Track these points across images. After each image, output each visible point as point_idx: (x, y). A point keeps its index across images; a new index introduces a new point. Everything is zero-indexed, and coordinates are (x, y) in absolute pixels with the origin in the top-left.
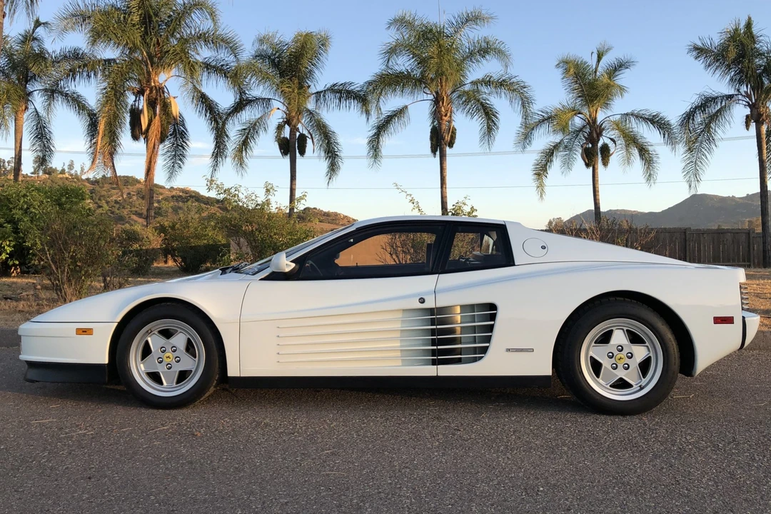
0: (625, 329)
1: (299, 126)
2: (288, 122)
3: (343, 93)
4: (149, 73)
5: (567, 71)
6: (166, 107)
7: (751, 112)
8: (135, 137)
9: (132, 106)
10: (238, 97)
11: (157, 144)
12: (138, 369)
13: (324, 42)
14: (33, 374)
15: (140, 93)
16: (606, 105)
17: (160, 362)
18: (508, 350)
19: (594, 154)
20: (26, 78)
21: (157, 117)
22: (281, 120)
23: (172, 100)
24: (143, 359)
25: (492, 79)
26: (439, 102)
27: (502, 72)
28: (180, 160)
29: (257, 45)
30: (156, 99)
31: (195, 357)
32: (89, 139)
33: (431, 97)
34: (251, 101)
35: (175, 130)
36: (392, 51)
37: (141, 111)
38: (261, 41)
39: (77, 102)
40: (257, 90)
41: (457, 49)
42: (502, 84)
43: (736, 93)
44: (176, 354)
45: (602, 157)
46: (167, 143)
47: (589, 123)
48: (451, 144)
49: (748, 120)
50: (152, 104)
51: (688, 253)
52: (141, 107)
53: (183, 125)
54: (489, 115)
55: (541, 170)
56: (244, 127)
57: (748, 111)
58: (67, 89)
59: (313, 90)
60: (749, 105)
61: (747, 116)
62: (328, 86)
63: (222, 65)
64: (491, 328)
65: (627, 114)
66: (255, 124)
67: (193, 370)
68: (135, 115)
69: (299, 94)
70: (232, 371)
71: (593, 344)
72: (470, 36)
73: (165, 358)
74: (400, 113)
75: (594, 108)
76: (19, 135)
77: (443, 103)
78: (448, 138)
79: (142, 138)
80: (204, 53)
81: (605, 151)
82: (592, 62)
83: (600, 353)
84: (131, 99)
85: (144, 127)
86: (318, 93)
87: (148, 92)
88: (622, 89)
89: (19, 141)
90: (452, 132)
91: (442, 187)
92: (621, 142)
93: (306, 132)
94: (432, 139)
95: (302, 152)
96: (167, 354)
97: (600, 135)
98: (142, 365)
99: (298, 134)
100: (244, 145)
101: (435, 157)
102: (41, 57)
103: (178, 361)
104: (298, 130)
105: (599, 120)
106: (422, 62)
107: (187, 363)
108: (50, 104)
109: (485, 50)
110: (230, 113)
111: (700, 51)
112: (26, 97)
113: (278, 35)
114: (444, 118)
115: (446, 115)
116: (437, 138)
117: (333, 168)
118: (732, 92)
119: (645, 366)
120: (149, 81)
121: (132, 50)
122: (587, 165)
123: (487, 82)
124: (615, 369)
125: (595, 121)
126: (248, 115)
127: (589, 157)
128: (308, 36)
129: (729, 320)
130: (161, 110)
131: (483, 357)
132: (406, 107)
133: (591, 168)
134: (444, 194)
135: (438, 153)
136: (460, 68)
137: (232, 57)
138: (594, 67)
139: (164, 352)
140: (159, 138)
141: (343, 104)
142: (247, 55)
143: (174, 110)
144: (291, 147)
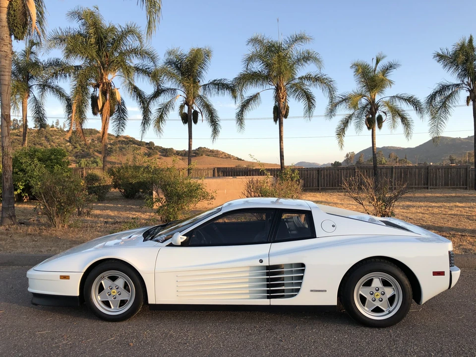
0: (380, 278)
1: (194, 105)
2: (187, 103)
3: (220, 85)
4: (102, 75)
5: (357, 71)
6: (113, 94)
7: (470, 94)
8: (95, 113)
9: (92, 94)
10: (156, 88)
11: (108, 118)
12: (97, 300)
13: (208, 54)
14: (36, 300)
15: (97, 86)
16: (381, 91)
17: (109, 295)
18: (312, 291)
19: (373, 121)
20: (28, 78)
21: (108, 101)
22: (182, 103)
23: (116, 91)
24: (99, 293)
25: (311, 76)
26: (278, 91)
27: (317, 72)
28: (123, 126)
29: (167, 56)
30: (106, 90)
31: (129, 292)
32: (67, 114)
33: (274, 87)
34: (164, 90)
35: (119, 108)
36: (250, 59)
37: (98, 98)
38: (170, 53)
39: (59, 92)
40: (168, 84)
41: (290, 57)
42: (317, 79)
43: (461, 83)
44: (118, 290)
45: (378, 123)
46: (114, 116)
47: (370, 102)
48: (286, 117)
49: (468, 99)
50: (104, 93)
51: (429, 181)
52: (97, 95)
53: (124, 105)
54: (309, 99)
55: (341, 132)
56: (160, 107)
57: (468, 94)
58: (52, 84)
59: (202, 83)
60: (469, 90)
61: (468, 97)
62: (211, 81)
63: (146, 69)
64: (301, 278)
65: (394, 97)
66: (167, 105)
67: (129, 300)
68: (94, 100)
69: (194, 87)
70: (151, 301)
71: (361, 287)
72: (298, 49)
73: (112, 293)
74: (255, 97)
75: (374, 93)
76: (25, 112)
77: (281, 91)
78: (284, 113)
79: (99, 114)
80: (135, 61)
81: (380, 120)
82: (372, 65)
83: (365, 292)
84: (91, 90)
85: (100, 107)
86: (205, 85)
87: (101, 86)
88: (391, 82)
89: (25, 116)
90: (287, 109)
91: (280, 142)
92: (389, 115)
93: (198, 110)
94: (274, 113)
95: (196, 122)
96: (113, 291)
97: (377, 109)
98: (99, 297)
99: (193, 110)
100: (161, 119)
101: (276, 124)
102: (36, 65)
103: (120, 294)
104: (192, 108)
105: (376, 101)
106: (268, 65)
107: (125, 296)
108: (43, 94)
109: (307, 58)
110: (152, 98)
111: (441, 57)
112: (28, 89)
113: (180, 50)
114: (281, 100)
115: (283, 98)
116: (278, 112)
117: (215, 131)
118: (459, 82)
119: (391, 300)
120: (102, 79)
121: (92, 60)
122: (369, 128)
123: (308, 78)
124: (374, 301)
125: (374, 101)
126: (163, 99)
127: (370, 124)
128: (199, 50)
129: (442, 273)
130: (110, 96)
131: (297, 294)
132: (258, 93)
133: (371, 130)
134: (282, 147)
135: (278, 122)
136: (291, 69)
137: (152, 63)
138: (374, 68)
139: (111, 289)
140: (109, 113)
141: (220, 92)
142: (161, 62)
143: (118, 97)
144: (189, 118)
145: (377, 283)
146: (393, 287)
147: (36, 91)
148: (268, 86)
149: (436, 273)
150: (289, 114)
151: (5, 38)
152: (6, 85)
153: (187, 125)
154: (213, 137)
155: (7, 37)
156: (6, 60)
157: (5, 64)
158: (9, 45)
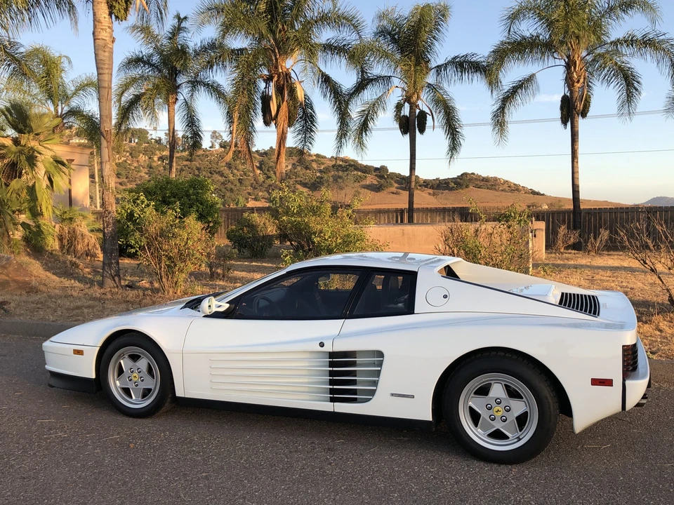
0: (503, 383)
1: (419, 103)
2: (408, 99)
3: (464, 65)
4: (276, 59)
6: (292, 91)
8: (267, 123)
9: (263, 92)
10: (360, 77)
11: (285, 129)
12: (115, 384)
13: (443, 13)
14: (53, 381)
15: (269, 79)
17: (131, 380)
18: (392, 395)
21: (285, 103)
22: (401, 98)
23: (298, 84)
24: (118, 376)
25: (635, 38)
26: (570, 68)
27: (648, 28)
29: (377, 22)
30: (283, 85)
31: (153, 378)
32: (228, 126)
33: (563, 63)
34: (372, 80)
35: (304, 113)
36: (514, 17)
38: (381, 17)
39: (215, 90)
40: (378, 69)
42: (648, 43)
44: (141, 375)
46: (298, 126)
48: (584, 114)
50: (280, 90)
52: (270, 94)
53: (312, 108)
54: (629, 82)
56: (363, 109)
59: (433, 64)
62: (449, 59)
63: (344, 45)
64: (378, 373)
66: (374, 105)
67: (152, 389)
68: (266, 100)
69: (416, 71)
70: (179, 392)
71: (472, 395)
73: (133, 378)
74: (526, 83)
77: (575, 68)
78: (580, 106)
79: (273, 124)
80: (325, 35)
83: (477, 404)
84: (262, 85)
85: (273, 113)
86: (439, 67)
87: (275, 79)
89: (172, 131)
90: (586, 100)
91: (573, 162)
93: (427, 110)
94: (562, 108)
95: (422, 130)
98: (118, 381)
99: (418, 111)
100: (364, 127)
101: (566, 128)
102: (183, 51)
103: (142, 381)
104: (417, 106)
106: (550, 24)
107: (149, 383)
108: (192, 95)
110: (353, 93)
112: (174, 89)
113: (398, 9)
114: (576, 84)
115: (578, 82)
116: (569, 107)
117: (454, 147)
120: (276, 67)
121: (262, 37)
123: (630, 41)
124: (493, 420)
126: (369, 94)
128: (427, 7)
129: (608, 383)
130: (288, 95)
131: (371, 399)
132: (533, 75)
134: (575, 171)
135: (569, 124)
137: (354, 36)
139: (132, 372)
140: (287, 122)
141: (465, 76)
142: (369, 31)
143: (300, 95)
144: (411, 124)
145: (497, 391)
146: (524, 399)
147: (184, 92)
148: (551, 62)
149: (596, 382)
150: (591, 109)
151: (102, 19)
152: (105, 87)
153: (407, 137)
154: (449, 155)
155: (105, 18)
156: (105, 51)
157: (104, 58)
158: (108, 30)
